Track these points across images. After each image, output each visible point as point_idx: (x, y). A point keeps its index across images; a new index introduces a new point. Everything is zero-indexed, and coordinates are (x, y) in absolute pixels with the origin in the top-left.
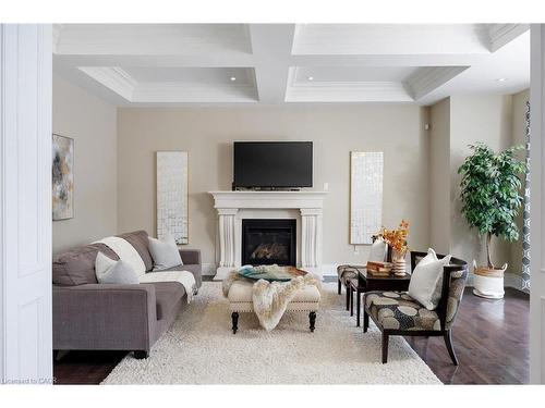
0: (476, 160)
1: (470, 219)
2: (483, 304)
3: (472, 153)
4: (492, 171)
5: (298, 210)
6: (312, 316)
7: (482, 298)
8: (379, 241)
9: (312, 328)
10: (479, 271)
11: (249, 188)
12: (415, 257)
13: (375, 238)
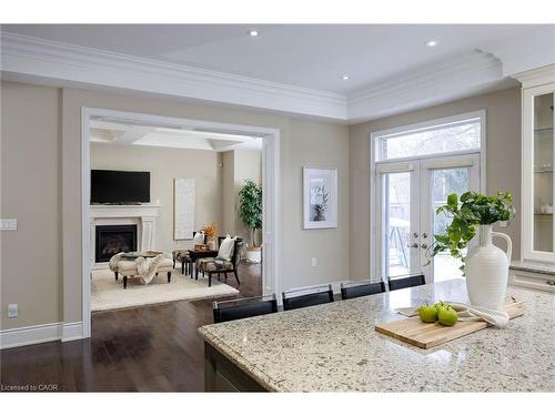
0: (247, 188)
1: (245, 221)
2: (252, 266)
3: (245, 184)
4: (255, 195)
5: (140, 219)
6: (169, 274)
7: (251, 263)
8: (198, 235)
9: (169, 281)
10: (249, 249)
11: (101, 203)
12: (220, 239)
13: (194, 233)
